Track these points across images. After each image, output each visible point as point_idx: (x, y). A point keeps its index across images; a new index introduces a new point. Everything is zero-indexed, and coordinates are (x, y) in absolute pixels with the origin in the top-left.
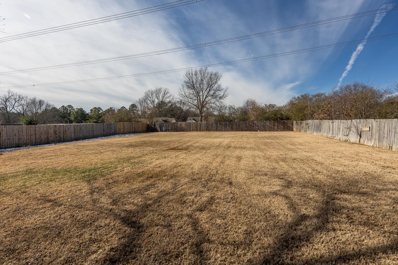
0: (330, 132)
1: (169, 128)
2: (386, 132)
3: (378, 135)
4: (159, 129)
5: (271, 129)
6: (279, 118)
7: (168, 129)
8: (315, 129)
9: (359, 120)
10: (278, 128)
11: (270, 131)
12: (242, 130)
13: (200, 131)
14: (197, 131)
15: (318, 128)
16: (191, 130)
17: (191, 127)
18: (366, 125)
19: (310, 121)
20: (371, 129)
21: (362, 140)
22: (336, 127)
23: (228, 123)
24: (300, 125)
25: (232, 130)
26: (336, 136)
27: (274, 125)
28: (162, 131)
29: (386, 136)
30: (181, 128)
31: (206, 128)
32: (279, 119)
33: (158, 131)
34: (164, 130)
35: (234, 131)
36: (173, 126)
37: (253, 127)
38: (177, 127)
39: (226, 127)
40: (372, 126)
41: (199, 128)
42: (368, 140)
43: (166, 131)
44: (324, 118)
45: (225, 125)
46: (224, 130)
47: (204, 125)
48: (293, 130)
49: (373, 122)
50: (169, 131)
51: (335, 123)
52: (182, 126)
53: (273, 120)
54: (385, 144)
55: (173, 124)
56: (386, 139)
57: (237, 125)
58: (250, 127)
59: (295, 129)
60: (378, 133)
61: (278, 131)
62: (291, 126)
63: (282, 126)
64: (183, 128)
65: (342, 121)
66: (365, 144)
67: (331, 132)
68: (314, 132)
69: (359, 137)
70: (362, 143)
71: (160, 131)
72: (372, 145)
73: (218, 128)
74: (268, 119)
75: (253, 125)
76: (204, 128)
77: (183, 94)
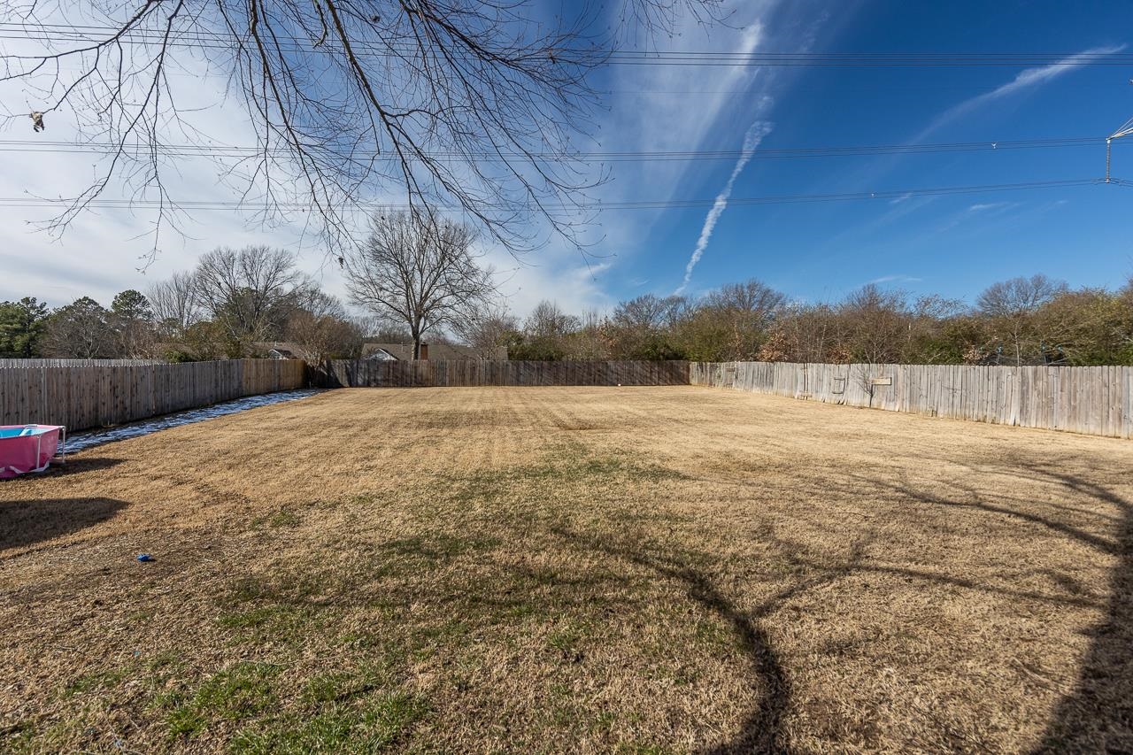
0: (798, 387)
1: (379, 378)
2: (924, 387)
3: (908, 391)
4: (343, 380)
5: (645, 381)
6: (663, 354)
7: (375, 380)
8: (755, 381)
9: (866, 366)
10: (659, 378)
11: (642, 384)
12: (580, 384)
13: (473, 385)
14: (464, 385)
15: (767, 380)
16: (447, 382)
17: (447, 374)
18: (882, 375)
19: (738, 364)
20: (894, 381)
21: (875, 401)
22: (813, 377)
23: (545, 363)
24: (711, 373)
25: (557, 381)
26: (814, 395)
27: (651, 372)
28: (353, 384)
29: (924, 393)
30: (416, 377)
31: (489, 377)
32: (661, 357)
33: (343, 387)
34: (360, 381)
35: (562, 385)
36: (391, 371)
37: (606, 374)
38: (403, 372)
39: (542, 375)
40: (897, 376)
41: (468, 377)
42: (889, 400)
43: (367, 384)
44: (779, 359)
45: (540, 369)
46: (535, 382)
47: (483, 370)
48: (689, 384)
49: (900, 370)
50: (378, 386)
51: (809, 370)
52: (419, 371)
53: (651, 359)
54: (923, 405)
55: (391, 366)
56: (925, 398)
57: (569, 370)
58: (599, 375)
59: (693, 381)
60: (908, 389)
61: (659, 384)
62: (685, 372)
63: (668, 374)
64: (422, 375)
65: (827, 366)
66: (883, 408)
67: (800, 387)
68: (752, 387)
69: (868, 396)
70: (875, 407)
71: (348, 385)
72: (897, 410)
73: (522, 378)
74: (636, 356)
75: (605, 369)
76: (483, 378)
77: (363, 275)
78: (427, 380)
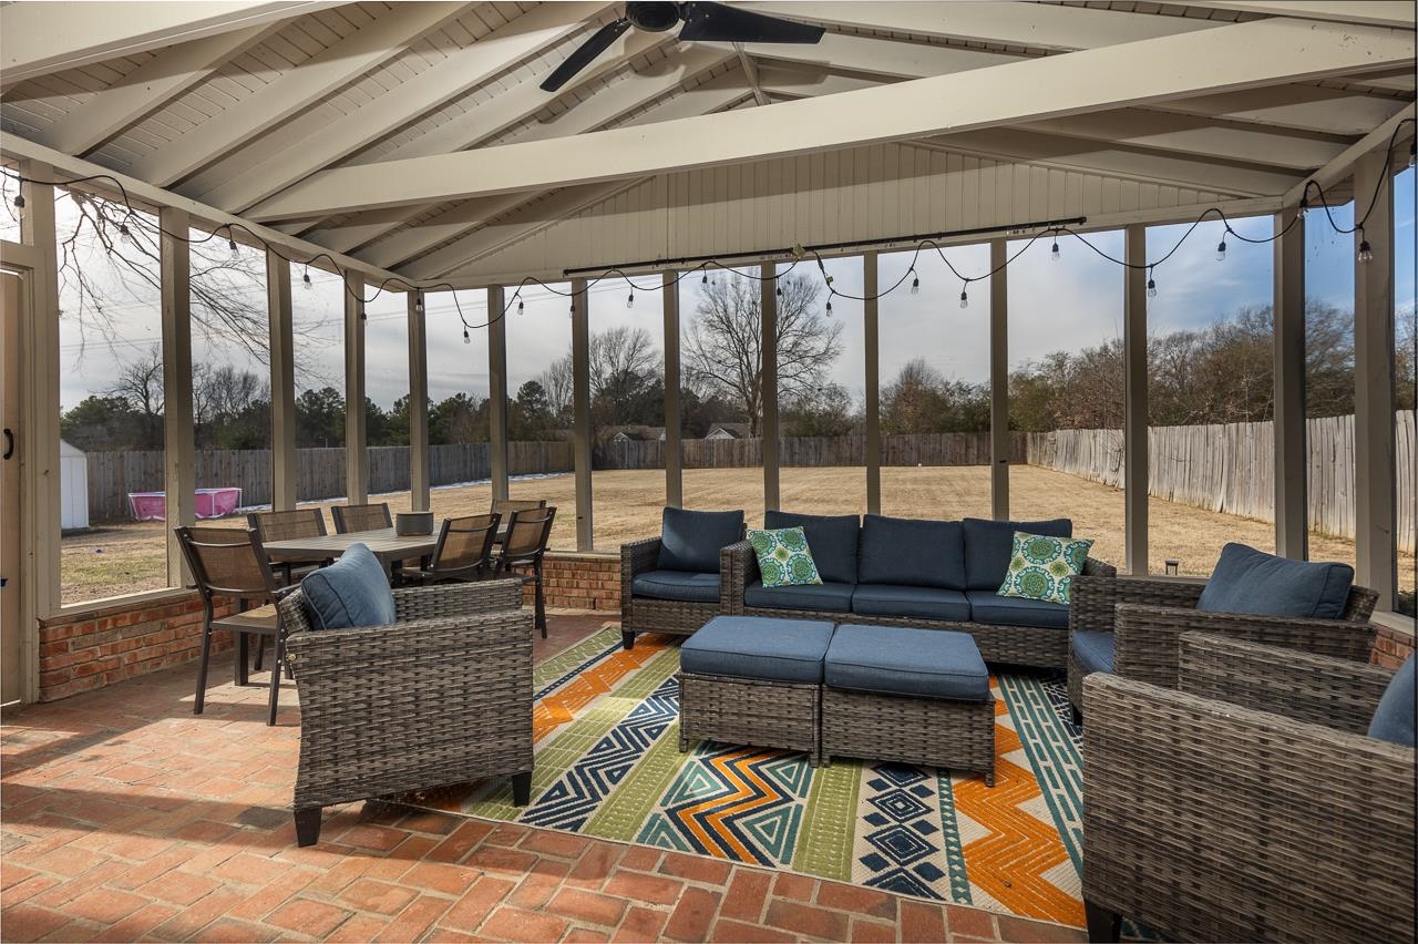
0: (1092, 463)
5: (958, 459)
6: (983, 424)
7: (645, 462)
8: (1067, 456)
10: (979, 456)
11: (953, 464)
15: (1074, 456)
16: (715, 463)
24: (1040, 447)
25: (839, 461)
27: (967, 448)
28: (624, 467)
32: (980, 427)
33: (615, 468)
37: (903, 452)
39: (820, 455)
43: (637, 466)
45: (818, 449)
48: (1025, 463)
51: (1098, 439)
53: (965, 431)
55: (660, 448)
58: (893, 453)
68: (1065, 465)
71: (620, 466)
73: (796, 456)
74: (948, 428)
75: (901, 446)
77: (695, 348)
78: (694, 460)
